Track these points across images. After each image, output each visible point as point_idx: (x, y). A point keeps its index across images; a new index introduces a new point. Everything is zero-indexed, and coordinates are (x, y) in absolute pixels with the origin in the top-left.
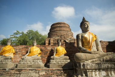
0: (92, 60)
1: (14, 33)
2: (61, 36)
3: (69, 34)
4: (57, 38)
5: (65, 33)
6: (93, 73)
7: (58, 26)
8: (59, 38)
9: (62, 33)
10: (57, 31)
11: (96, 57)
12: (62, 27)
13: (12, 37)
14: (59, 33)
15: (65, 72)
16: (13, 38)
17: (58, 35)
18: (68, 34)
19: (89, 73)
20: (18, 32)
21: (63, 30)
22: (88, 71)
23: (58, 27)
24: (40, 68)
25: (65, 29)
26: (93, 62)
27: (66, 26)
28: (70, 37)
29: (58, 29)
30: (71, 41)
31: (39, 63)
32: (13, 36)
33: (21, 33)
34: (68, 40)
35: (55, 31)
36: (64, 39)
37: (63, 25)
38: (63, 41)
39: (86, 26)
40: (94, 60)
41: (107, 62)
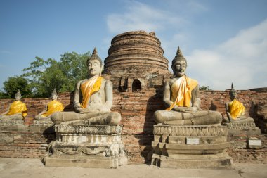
0: (71, 122)
1: (32, 64)
2: (130, 68)
3: (152, 62)
4: (121, 73)
5: (140, 61)
6: (70, 138)
7: (125, 41)
8: (124, 73)
9: (134, 59)
10: (121, 56)
11: (79, 118)
12: (134, 44)
13: (26, 72)
14: (125, 61)
15: (46, 136)
16: (28, 75)
17: (123, 65)
18: (149, 61)
19: (64, 137)
20: (39, 59)
21: (136, 52)
22: (62, 134)
23: (126, 44)
24: (16, 130)
25: (142, 49)
26: (72, 124)
27: (148, 39)
28: (154, 71)
29: (124, 50)
30: (153, 81)
31: (18, 124)
32: (29, 71)
33: (47, 63)
34: (144, 78)
35: (117, 56)
36: (135, 76)
37: (138, 40)
38: (132, 80)
39: (90, 67)
40: (74, 121)
41: (93, 124)
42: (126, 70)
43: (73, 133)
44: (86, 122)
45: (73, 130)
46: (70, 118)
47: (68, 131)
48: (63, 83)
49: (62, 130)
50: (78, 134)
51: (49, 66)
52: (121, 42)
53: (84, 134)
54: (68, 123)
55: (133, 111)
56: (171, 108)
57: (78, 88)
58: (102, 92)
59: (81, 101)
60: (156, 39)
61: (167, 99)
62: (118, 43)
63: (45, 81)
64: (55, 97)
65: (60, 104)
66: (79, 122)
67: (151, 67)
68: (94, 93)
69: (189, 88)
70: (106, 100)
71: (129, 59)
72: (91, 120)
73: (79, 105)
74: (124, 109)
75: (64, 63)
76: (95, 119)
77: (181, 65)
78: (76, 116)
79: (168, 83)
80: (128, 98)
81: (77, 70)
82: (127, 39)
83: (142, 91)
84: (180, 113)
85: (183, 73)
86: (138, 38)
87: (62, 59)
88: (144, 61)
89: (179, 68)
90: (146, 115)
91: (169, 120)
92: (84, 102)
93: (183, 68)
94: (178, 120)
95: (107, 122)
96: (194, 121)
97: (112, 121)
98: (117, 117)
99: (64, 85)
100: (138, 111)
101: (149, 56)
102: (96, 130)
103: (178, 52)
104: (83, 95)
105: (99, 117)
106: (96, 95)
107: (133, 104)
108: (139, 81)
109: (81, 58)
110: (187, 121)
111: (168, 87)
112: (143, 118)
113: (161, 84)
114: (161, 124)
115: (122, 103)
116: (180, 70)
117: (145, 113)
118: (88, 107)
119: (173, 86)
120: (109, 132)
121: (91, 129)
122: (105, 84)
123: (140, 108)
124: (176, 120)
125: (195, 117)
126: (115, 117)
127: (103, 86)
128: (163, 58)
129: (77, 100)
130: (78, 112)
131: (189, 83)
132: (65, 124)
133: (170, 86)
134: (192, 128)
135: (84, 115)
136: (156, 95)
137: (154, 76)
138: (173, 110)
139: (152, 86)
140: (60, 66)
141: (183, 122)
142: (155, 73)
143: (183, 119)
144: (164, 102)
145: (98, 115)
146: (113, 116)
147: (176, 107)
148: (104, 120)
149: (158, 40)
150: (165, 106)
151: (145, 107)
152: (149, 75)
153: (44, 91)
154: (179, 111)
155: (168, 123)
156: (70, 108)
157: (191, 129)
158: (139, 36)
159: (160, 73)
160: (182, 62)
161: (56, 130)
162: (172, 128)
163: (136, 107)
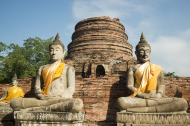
0: (31, 109)
2: (94, 54)
3: (116, 47)
4: (84, 59)
5: (104, 47)
6: (30, 125)
7: (89, 27)
8: (88, 58)
9: (98, 45)
10: (84, 41)
11: (39, 105)
12: (98, 29)
14: (89, 46)
15: (5, 124)
17: (87, 51)
18: (113, 47)
19: (23, 125)
20: (1, 43)
21: (100, 37)
22: (21, 122)
23: (90, 30)
25: (106, 35)
26: (32, 110)
27: (112, 25)
28: (118, 56)
29: (88, 36)
30: (117, 67)
33: (9, 48)
34: (108, 64)
35: (81, 42)
36: (99, 62)
37: (102, 25)
38: (96, 66)
39: (52, 53)
40: (34, 108)
41: (54, 111)
42: (89, 56)
43: (33, 121)
44: (47, 108)
45: (33, 117)
46: (30, 104)
47: (27, 118)
48: (25, 68)
49: (21, 117)
50: (38, 121)
51: (12, 51)
52: (85, 27)
53: (44, 121)
54: (28, 109)
55: (96, 98)
56: (135, 94)
57: (40, 73)
58: (64, 78)
59: (42, 87)
60: (120, 24)
61: (131, 85)
62: (81, 28)
63: (7, 66)
64: (15, 82)
65: (20, 90)
66: (40, 109)
67: (115, 52)
68: (56, 78)
69: (153, 75)
70: (68, 86)
71: (92, 45)
72: (52, 106)
73: (40, 91)
74: (87, 95)
75: (27, 48)
76: (56, 106)
77: (144, 51)
78: (36, 103)
79: (131, 69)
80: (91, 84)
81: (40, 55)
82: (91, 24)
83: (105, 77)
84: (144, 100)
85: (147, 59)
86: (102, 23)
87: (25, 44)
88: (108, 47)
89: (143, 54)
90: (110, 102)
91: (133, 107)
92: (45, 88)
93: (147, 54)
94: (142, 107)
95: (69, 109)
96: (159, 108)
97: (73, 108)
98: (78, 104)
99: (26, 71)
100: (101, 98)
101: (114, 41)
102: (57, 117)
103: (142, 38)
104: (45, 81)
105: (60, 104)
106: (58, 80)
107: (96, 91)
108: (103, 67)
109: (44, 44)
110: (151, 109)
111: (131, 73)
112: (107, 104)
113: (126, 70)
114: (124, 111)
115: (84, 89)
116: (144, 56)
117: (108, 99)
118: (50, 93)
119: (137, 72)
120: (70, 119)
121: (51, 116)
122: (68, 70)
123: (104, 94)
124: (139, 107)
125: (159, 104)
126: (76, 104)
127: (65, 72)
128: (128, 44)
129: (38, 86)
130: (39, 98)
131: (153, 69)
132: (24, 111)
133: (134, 72)
134: (157, 115)
135: (45, 102)
136: (119, 81)
137: (118, 62)
138: (137, 96)
139: (115, 72)
140: (22, 51)
141: (147, 109)
142: (119, 59)
143: (147, 106)
144: (128, 88)
145: (59, 101)
146: (75, 103)
147: (140, 93)
148: (65, 107)
149: (123, 26)
150: (129, 93)
151: (108, 93)
152: (113, 61)
153: (6, 77)
154: (143, 98)
155: (132, 110)
156: (31, 94)
157: (155, 117)
158: (103, 22)
159: (124, 59)
160: (146, 48)
161: (15, 117)
162: (136, 115)
163: (99, 93)
